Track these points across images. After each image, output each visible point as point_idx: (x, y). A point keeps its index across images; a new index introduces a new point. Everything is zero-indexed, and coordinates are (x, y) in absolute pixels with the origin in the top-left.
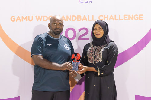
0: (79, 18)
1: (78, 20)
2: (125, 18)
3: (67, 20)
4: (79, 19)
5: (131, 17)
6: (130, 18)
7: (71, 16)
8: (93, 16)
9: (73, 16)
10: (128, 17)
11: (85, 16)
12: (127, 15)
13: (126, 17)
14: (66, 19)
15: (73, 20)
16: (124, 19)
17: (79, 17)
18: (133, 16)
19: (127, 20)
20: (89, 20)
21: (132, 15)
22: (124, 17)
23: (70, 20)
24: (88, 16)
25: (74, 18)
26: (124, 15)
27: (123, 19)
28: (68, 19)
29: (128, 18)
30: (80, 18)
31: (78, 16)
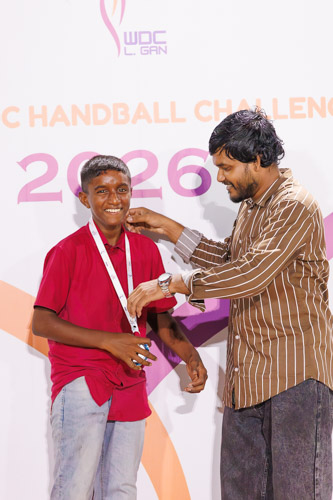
0: (122, 113)
1: (117, 122)
2: (297, 112)
3: (75, 123)
4: (121, 117)
5: (319, 105)
6: (315, 111)
7: (87, 107)
8: (173, 105)
9: (97, 106)
10: (305, 105)
11: (141, 107)
12: (302, 100)
13: (301, 108)
14: (70, 120)
15: (97, 122)
16: (294, 116)
17: (120, 110)
18: (327, 103)
19: (303, 116)
20: (158, 120)
21: (323, 99)
22: (293, 108)
23: (88, 123)
24: (156, 105)
25: (101, 114)
26: (292, 101)
27: (288, 113)
28: (79, 119)
29: (305, 110)
30: (125, 113)
31: (116, 106)
